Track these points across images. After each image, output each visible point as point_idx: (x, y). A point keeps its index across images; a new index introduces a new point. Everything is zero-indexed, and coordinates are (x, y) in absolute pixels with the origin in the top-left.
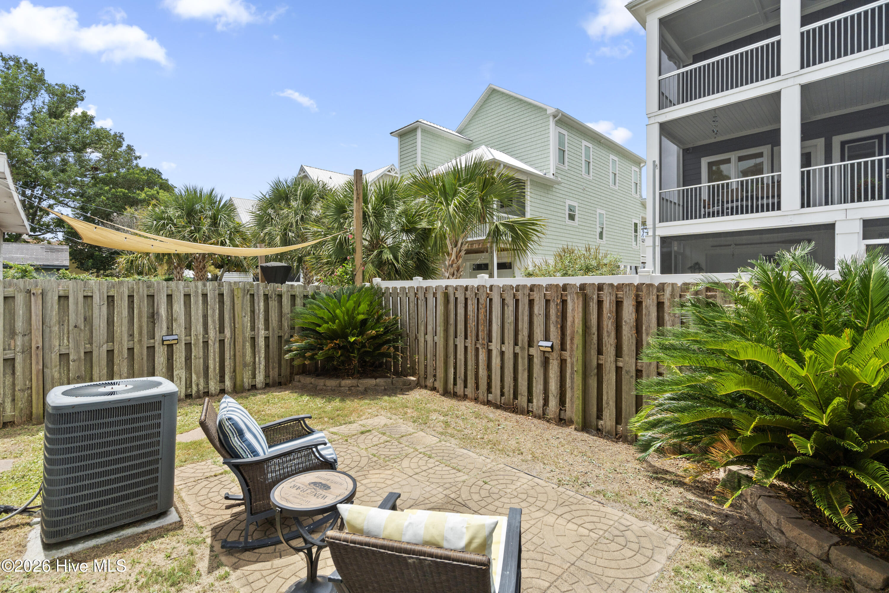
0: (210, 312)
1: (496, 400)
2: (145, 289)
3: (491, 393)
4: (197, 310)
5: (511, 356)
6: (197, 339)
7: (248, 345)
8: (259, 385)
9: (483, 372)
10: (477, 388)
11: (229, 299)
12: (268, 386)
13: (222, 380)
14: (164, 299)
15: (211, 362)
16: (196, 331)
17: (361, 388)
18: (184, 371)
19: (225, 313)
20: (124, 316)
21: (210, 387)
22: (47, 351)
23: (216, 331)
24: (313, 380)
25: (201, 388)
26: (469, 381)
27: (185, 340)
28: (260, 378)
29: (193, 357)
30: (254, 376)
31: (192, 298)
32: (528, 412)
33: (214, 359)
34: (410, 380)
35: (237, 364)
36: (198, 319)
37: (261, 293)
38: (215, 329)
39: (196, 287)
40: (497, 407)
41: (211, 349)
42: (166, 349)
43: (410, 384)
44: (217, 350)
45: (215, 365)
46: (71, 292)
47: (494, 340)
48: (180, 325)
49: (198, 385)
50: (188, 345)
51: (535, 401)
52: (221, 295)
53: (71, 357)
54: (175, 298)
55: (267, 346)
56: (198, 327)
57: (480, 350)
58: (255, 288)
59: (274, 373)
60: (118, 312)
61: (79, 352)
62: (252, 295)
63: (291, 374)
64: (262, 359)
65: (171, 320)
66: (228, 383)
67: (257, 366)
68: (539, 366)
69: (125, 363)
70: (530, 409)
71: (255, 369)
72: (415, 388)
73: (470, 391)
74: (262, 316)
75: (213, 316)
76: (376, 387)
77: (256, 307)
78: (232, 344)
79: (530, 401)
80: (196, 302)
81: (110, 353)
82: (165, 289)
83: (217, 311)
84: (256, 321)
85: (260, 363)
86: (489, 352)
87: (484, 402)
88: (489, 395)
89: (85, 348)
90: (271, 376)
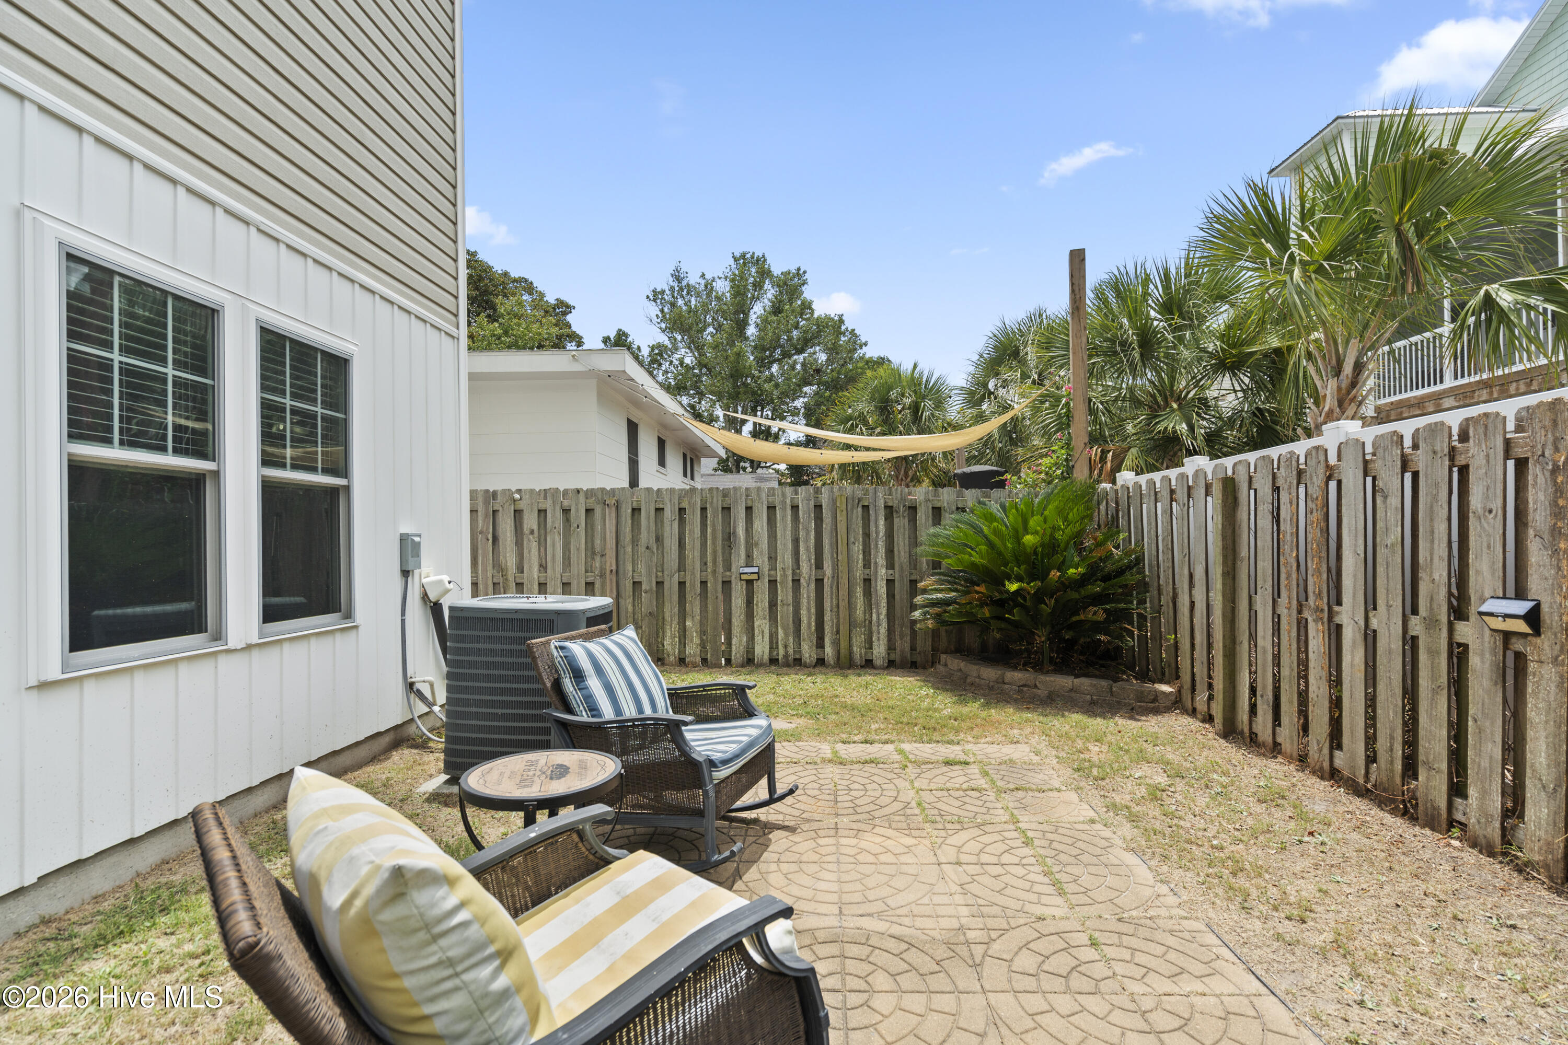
0: (802, 534)
1: (1353, 768)
2: (720, 499)
3: (1340, 747)
4: (785, 530)
5: (1397, 645)
6: (784, 576)
7: (859, 591)
8: (878, 662)
9: (1318, 689)
10: (1305, 729)
11: (830, 514)
12: (892, 665)
13: (820, 645)
14: (742, 513)
15: (804, 613)
16: (784, 562)
17: (1042, 692)
18: (767, 621)
19: (825, 537)
20: (696, 536)
21: (803, 652)
22: (621, 576)
23: (811, 565)
24: (962, 664)
25: (791, 651)
26: (1284, 707)
27: (769, 576)
28: (880, 650)
29: (779, 602)
30: (869, 644)
31: (778, 512)
32: (1451, 823)
33: (809, 610)
34: (1156, 691)
35: (841, 620)
36: (785, 545)
37: (881, 503)
38: (810, 560)
39: (784, 495)
40: (1360, 792)
41: (804, 593)
42: (744, 587)
43: (1155, 700)
44: (813, 595)
45: (809, 618)
46: (643, 503)
47: (1346, 598)
48: (762, 553)
49: (786, 647)
50: (773, 583)
51: (1472, 791)
52: (818, 507)
53: (644, 587)
54: (755, 510)
55: (891, 596)
56: (785, 558)
57: (1311, 625)
58: (871, 495)
59: (903, 645)
60: (690, 530)
61: (650, 581)
62: (866, 508)
63: (935, 649)
64: (882, 617)
65: (750, 544)
66: (829, 650)
67: (874, 628)
68: (1486, 683)
69: (698, 602)
70: (1459, 816)
71: (871, 633)
72: (1168, 710)
73: (1287, 733)
74: (881, 544)
75: (807, 540)
76: (1073, 694)
77: (873, 529)
78: (834, 587)
79: (1457, 789)
80: (784, 518)
81: (682, 584)
82: (744, 498)
83: (813, 533)
84: (873, 552)
85: (879, 625)
86: (1336, 632)
87: (1321, 768)
88: (1337, 753)
89: (657, 577)
90: (898, 649)
